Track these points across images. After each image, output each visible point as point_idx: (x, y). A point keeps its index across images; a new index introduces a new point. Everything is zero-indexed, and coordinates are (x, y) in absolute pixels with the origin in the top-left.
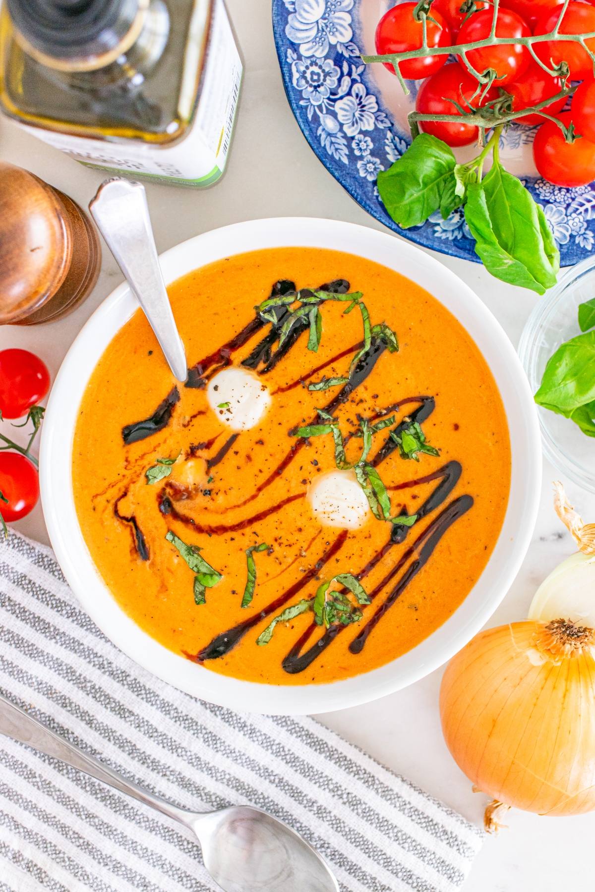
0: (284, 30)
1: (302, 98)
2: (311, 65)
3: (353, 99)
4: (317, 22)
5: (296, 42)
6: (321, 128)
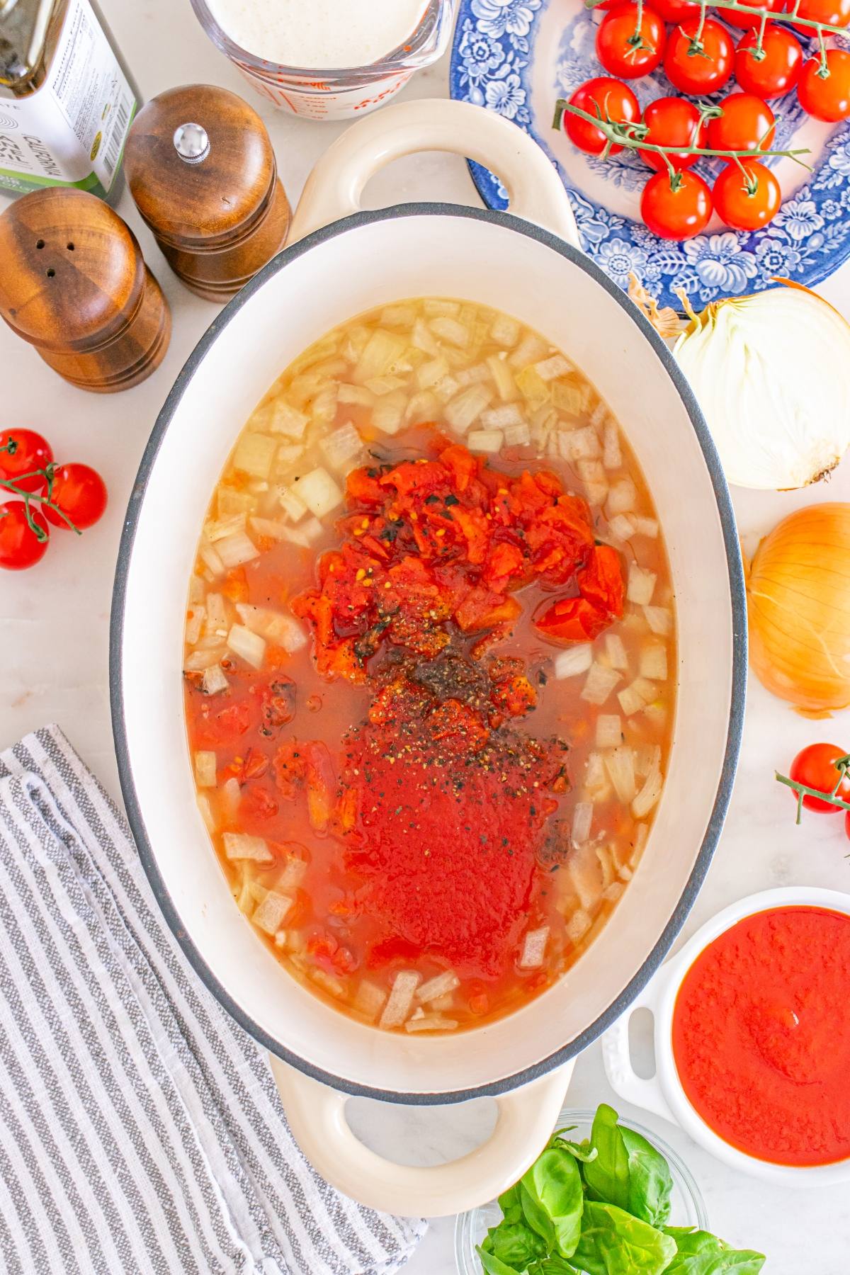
1: (461, 64)
2: (482, 40)
3: (505, 85)
4: (502, 8)
5: (477, 16)
6: (467, 96)
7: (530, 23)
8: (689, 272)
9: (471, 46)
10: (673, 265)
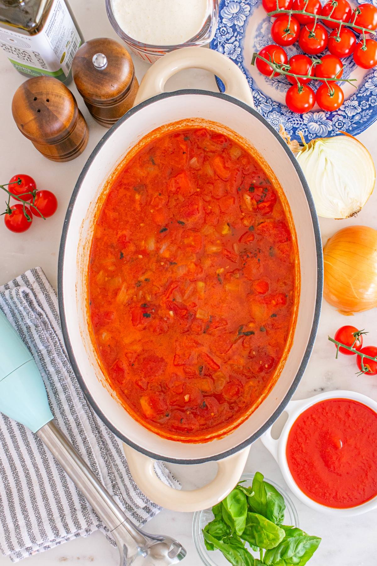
0: (221, 10)
2: (224, 27)
3: (233, 46)
4: (233, 14)
5: (223, 16)
7: (244, 21)
8: (304, 127)
9: (219, 29)
10: (298, 124)
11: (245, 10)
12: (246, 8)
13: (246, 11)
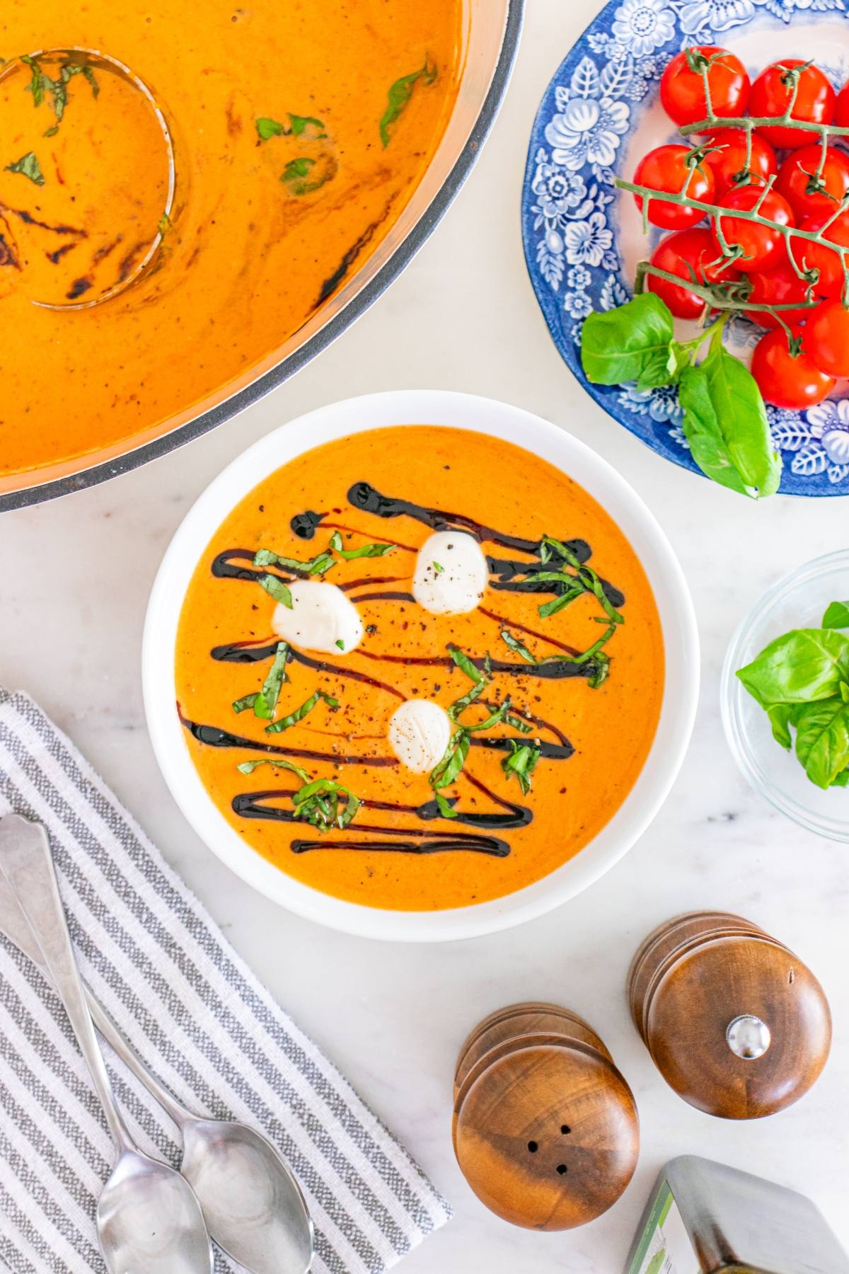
0: (544, 127)
1: (535, 204)
2: (559, 173)
3: (589, 226)
4: (582, 133)
5: (553, 144)
6: (543, 242)
7: (616, 150)
8: (814, 446)
9: (546, 181)
10: (795, 438)
11: (615, 118)
12: (617, 111)
13: (620, 121)
